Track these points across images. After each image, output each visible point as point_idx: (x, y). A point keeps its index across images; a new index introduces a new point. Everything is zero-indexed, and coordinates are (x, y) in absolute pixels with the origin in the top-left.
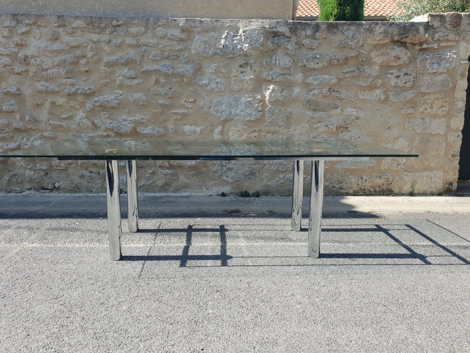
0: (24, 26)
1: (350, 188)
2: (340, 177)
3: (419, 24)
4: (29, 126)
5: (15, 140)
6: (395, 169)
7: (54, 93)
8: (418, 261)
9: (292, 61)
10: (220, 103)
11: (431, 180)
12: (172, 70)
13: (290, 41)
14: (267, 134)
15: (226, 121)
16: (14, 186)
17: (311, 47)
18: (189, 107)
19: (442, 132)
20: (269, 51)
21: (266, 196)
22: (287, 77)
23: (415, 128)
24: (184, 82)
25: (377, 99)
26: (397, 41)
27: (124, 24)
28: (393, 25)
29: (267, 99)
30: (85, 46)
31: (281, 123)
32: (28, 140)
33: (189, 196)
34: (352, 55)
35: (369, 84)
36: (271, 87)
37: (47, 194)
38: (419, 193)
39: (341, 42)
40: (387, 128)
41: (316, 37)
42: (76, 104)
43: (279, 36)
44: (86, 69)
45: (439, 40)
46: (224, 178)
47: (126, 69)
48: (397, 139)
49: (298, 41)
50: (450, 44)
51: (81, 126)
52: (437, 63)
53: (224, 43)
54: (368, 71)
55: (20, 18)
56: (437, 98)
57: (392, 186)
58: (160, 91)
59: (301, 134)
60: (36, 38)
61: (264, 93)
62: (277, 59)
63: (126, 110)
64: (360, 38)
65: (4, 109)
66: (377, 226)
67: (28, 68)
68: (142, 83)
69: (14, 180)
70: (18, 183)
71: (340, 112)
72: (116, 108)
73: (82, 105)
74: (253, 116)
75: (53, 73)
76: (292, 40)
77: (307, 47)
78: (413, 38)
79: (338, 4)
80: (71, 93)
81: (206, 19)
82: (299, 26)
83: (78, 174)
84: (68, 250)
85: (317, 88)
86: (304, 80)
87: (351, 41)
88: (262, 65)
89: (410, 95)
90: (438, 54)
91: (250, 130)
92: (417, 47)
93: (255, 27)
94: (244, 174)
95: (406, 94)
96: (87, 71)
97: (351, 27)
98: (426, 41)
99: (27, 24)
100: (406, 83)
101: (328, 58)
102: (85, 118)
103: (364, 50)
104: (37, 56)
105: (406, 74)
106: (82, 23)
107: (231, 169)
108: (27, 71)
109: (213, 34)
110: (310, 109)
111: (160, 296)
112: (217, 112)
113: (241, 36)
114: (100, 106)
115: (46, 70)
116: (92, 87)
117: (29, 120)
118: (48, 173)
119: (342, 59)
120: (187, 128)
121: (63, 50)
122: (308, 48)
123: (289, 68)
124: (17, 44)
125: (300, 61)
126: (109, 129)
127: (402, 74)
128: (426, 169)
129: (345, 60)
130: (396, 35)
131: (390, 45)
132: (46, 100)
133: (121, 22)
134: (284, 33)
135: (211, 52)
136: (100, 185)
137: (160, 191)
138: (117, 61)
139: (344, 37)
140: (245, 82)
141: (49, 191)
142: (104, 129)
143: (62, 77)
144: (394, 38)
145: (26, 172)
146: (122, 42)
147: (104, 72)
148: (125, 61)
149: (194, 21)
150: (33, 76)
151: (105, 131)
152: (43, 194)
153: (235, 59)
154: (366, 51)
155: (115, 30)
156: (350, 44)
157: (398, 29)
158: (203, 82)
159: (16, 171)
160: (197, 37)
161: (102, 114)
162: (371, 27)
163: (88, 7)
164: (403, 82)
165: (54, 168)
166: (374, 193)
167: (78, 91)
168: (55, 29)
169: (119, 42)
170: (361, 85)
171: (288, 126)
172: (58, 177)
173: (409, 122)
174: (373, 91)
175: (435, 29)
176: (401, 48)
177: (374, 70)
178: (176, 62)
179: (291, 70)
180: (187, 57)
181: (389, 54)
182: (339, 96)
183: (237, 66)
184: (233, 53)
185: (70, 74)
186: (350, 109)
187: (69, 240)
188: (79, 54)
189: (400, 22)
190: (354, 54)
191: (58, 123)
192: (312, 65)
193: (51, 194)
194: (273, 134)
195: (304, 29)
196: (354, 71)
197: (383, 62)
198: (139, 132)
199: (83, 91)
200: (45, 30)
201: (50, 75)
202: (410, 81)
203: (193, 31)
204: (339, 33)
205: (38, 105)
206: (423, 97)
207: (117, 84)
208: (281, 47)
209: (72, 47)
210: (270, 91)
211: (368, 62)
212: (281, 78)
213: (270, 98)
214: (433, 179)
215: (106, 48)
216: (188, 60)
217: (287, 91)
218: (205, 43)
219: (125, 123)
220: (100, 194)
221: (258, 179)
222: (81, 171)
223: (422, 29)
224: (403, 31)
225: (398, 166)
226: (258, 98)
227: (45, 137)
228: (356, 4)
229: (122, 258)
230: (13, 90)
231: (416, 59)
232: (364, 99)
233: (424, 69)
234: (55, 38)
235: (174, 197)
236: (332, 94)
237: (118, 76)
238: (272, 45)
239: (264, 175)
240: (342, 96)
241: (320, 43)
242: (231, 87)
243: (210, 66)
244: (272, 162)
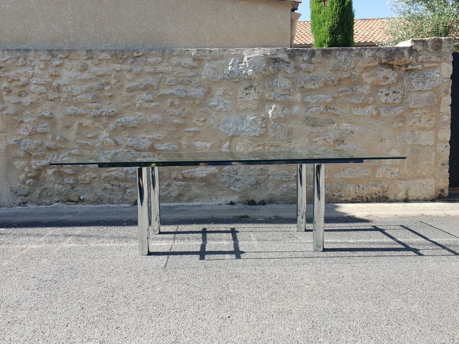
0: (57, 60)
1: (349, 196)
2: (339, 185)
3: (404, 48)
4: (59, 145)
5: (47, 158)
6: (389, 178)
7: (81, 115)
8: (412, 253)
9: (292, 83)
10: (227, 121)
11: (424, 188)
12: (185, 94)
13: (289, 65)
14: (270, 148)
15: (233, 137)
16: (44, 199)
17: (308, 71)
18: (201, 125)
19: (431, 143)
20: (270, 75)
21: (271, 204)
22: (287, 97)
23: (406, 140)
24: (196, 103)
25: (370, 115)
26: (385, 64)
27: (143, 55)
28: (380, 50)
29: (270, 116)
30: (109, 75)
31: (283, 138)
32: (58, 158)
33: (201, 205)
34: (345, 76)
35: (361, 101)
36: (274, 106)
37: (73, 206)
38: (414, 200)
39: (335, 66)
40: (380, 140)
41: (312, 61)
42: (100, 125)
43: (279, 62)
44: (110, 94)
45: (422, 61)
46: (232, 188)
47: (145, 94)
48: (390, 150)
49: (296, 66)
50: (432, 65)
51: (105, 144)
52: (422, 82)
53: (231, 69)
54: (360, 90)
55: (55, 53)
56: (425, 113)
57: (387, 193)
58: (175, 112)
59: (302, 147)
60: (68, 69)
61: (267, 111)
62: (278, 82)
63: (145, 130)
64: (352, 62)
65: (38, 131)
66: (374, 227)
67: (60, 95)
68: (159, 105)
69: (44, 193)
70: (48, 197)
71: (336, 127)
72: (136, 127)
73: (106, 126)
74: (257, 132)
75: (81, 99)
76: (291, 64)
78: (399, 61)
79: (330, 33)
80: (97, 115)
81: (215, 49)
82: (297, 53)
83: (101, 187)
84: (101, 249)
85: (315, 106)
86: (302, 99)
87: (344, 65)
89: (399, 110)
90: (423, 74)
91: (255, 144)
92: (404, 69)
93: (258, 55)
94: (250, 184)
95: (396, 110)
96: (110, 96)
97: (343, 53)
98: (410, 63)
99: (61, 58)
100: (395, 100)
101: (323, 79)
102: (109, 137)
103: (355, 72)
104: (68, 85)
105: (395, 92)
106: (107, 55)
107: (238, 180)
108: (59, 97)
109: (221, 61)
110: (309, 125)
111: (187, 280)
112: (225, 129)
113: (245, 62)
114: (122, 126)
115: (76, 96)
116: (115, 110)
117: (59, 140)
118: (75, 186)
119: (336, 80)
120: (198, 144)
121: (90, 79)
122: (305, 71)
123: (289, 89)
124: (52, 75)
125: (298, 83)
126: (130, 147)
127: (391, 92)
128: (418, 177)
129: (339, 81)
130: (383, 58)
131: (378, 67)
132: (74, 122)
133: (140, 54)
134: (283, 59)
135: (219, 78)
136: (121, 196)
137: (174, 201)
138: (137, 87)
139: (337, 61)
140: (250, 102)
141: (75, 203)
142: (125, 146)
143: (89, 101)
144: (381, 61)
145: (55, 186)
146: (141, 71)
147: (126, 97)
148: (144, 86)
149: (204, 51)
150: (64, 102)
151: (126, 148)
152: (70, 206)
153: (241, 83)
154: (357, 72)
155: (136, 61)
156: (342, 67)
157: (385, 53)
158: (213, 103)
159: (46, 186)
160: (207, 64)
161: (123, 133)
162: (361, 52)
163: (112, 42)
164: (392, 99)
165: (80, 182)
166: (371, 200)
167: (102, 113)
168: (84, 62)
169: (139, 70)
170: (354, 103)
171: (289, 141)
172: (83, 190)
173: (400, 135)
174: (365, 108)
175: (418, 52)
176: (389, 69)
177: (366, 89)
178: (188, 87)
179: (290, 91)
180: (198, 82)
181: (378, 74)
182: (335, 113)
183: (242, 88)
184: (239, 77)
185: (96, 99)
186: (345, 124)
187: (100, 241)
188: (104, 81)
189: (386, 48)
190: (346, 76)
191: (84, 142)
192: (310, 86)
193: (77, 206)
194: (276, 148)
195: (302, 55)
196: (347, 90)
197: (373, 82)
198: (156, 148)
199: (107, 114)
200: (75, 63)
201: (78, 100)
202: (398, 98)
203: (203, 59)
204: (332, 57)
205: (67, 126)
206: (411, 112)
207: (137, 107)
208: (281, 71)
209: (98, 76)
210: (273, 109)
211: (360, 82)
212: (282, 98)
213: (272, 116)
214: (425, 186)
215: (128, 76)
216: (199, 84)
217: (287, 109)
218: (214, 69)
219: (144, 141)
220: (120, 205)
221: (264, 188)
222: (104, 185)
223: (406, 53)
224: (390, 55)
225: (392, 175)
226: (262, 116)
227: (73, 154)
228: (347, 32)
229: (150, 254)
230: (47, 114)
231: (402, 79)
232: (357, 115)
233: (410, 88)
234: (84, 69)
235: (187, 206)
236: (328, 111)
237: (138, 100)
238: (273, 70)
239: (269, 184)
240: (338, 112)
241: (316, 67)
242: (237, 107)
243: (218, 89)
244: (275, 173)
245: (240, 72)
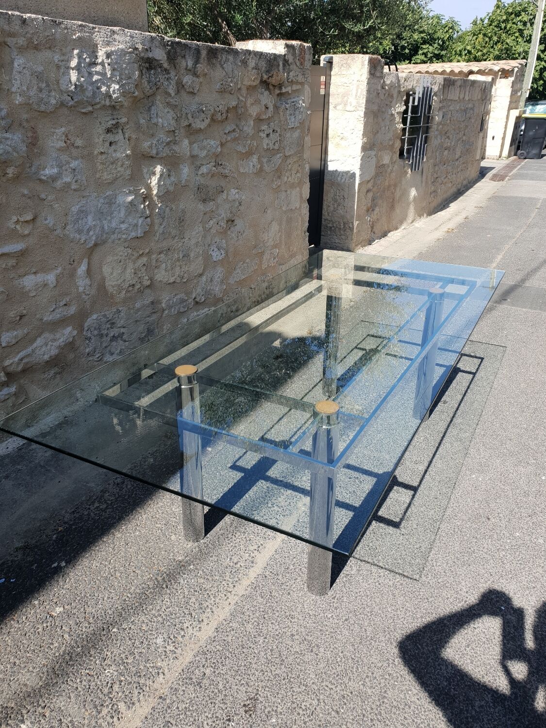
3: (280, 56)
6: (273, 265)
9: (176, 117)
10: (83, 213)
13: (170, 78)
14: (159, 256)
15: (95, 247)
17: (193, 91)
18: (26, 232)
19: (298, 205)
20: (143, 97)
22: (173, 148)
23: (282, 205)
24: (9, 175)
25: (255, 170)
26: (265, 81)
28: (261, 57)
29: (155, 192)
31: (173, 233)
35: (247, 149)
36: (158, 169)
39: (221, 83)
40: (264, 211)
41: (197, 71)
43: (155, 68)
45: (292, 81)
48: (271, 223)
49: (179, 79)
50: (299, 87)
52: (294, 114)
53: (78, 80)
54: (245, 128)
56: (295, 162)
59: (197, 244)
61: (149, 182)
62: (159, 114)
64: (239, 76)
71: (226, 198)
74: (139, 228)
76: (172, 76)
77: (188, 90)
78: (277, 78)
82: (178, 50)
85: (205, 163)
86: (190, 151)
87: (231, 81)
88: (138, 127)
90: (293, 102)
92: (277, 91)
93: (124, 47)
94: (140, 339)
95: (275, 160)
97: (229, 57)
98: (284, 83)
101: (212, 110)
103: (242, 95)
105: (274, 131)
107: (117, 338)
109: (48, 54)
110: (201, 200)
112: (79, 231)
113: (102, 64)
119: (224, 111)
122: (189, 92)
123: (174, 131)
125: (183, 117)
127: (271, 131)
129: (227, 113)
130: (264, 72)
131: (260, 88)
134: (161, 62)
135: (53, 102)
139: (224, 73)
140: (120, 164)
144: (263, 77)
149: (9, 19)
153: (96, 116)
154: (243, 97)
156: (231, 86)
157: (266, 64)
158: (48, 172)
160: (19, 61)
162: (246, 59)
164: (273, 142)
170: (241, 152)
171: (182, 235)
173: (277, 198)
174: (250, 159)
175: (290, 65)
176: (267, 92)
177: (250, 128)
179: (176, 134)
180: (7, 114)
181: (260, 101)
182: (223, 172)
183: (101, 130)
184: (93, 103)
186: (233, 191)
190: (234, 103)
192: (198, 123)
195: (185, 56)
196: (234, 131)
197: (257, 114)
202: (277, 141)
203: (5, 43)
204: (218, 66)
206: (286, 161)
208: (160, 91)
210: (158, 176)
211: (245, 114)
212: (167, 151)
213: (158, 190)
216: (10, 121)
217: (174, 173)
218: (39, 76)
223: (281, 65)
224: (269, 67)
225: (274, 261)
226: (143, 192)
231: (278, 108)
232: (243, 173)
233: (285, 124)
236: (217, 170)
238: (149, 87)
239: (165, 327)
240: (227, 171)
241: (201, 83)
242: (98, 176)
243: (54, 133)
244: (171, 302)
245: (96, 90)
